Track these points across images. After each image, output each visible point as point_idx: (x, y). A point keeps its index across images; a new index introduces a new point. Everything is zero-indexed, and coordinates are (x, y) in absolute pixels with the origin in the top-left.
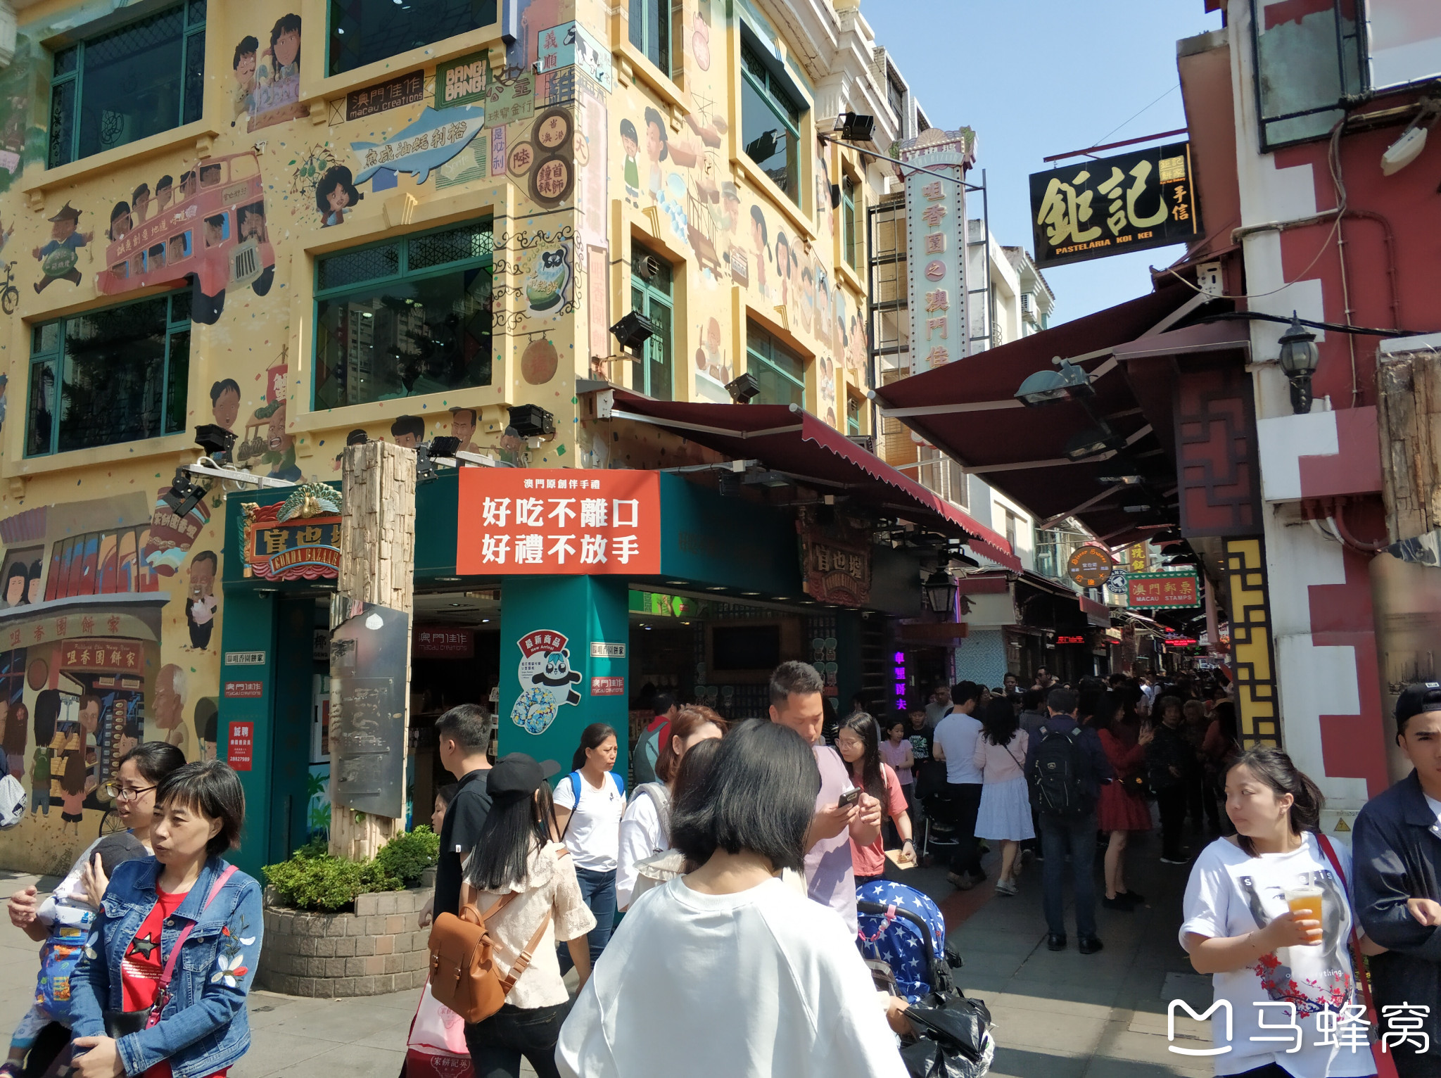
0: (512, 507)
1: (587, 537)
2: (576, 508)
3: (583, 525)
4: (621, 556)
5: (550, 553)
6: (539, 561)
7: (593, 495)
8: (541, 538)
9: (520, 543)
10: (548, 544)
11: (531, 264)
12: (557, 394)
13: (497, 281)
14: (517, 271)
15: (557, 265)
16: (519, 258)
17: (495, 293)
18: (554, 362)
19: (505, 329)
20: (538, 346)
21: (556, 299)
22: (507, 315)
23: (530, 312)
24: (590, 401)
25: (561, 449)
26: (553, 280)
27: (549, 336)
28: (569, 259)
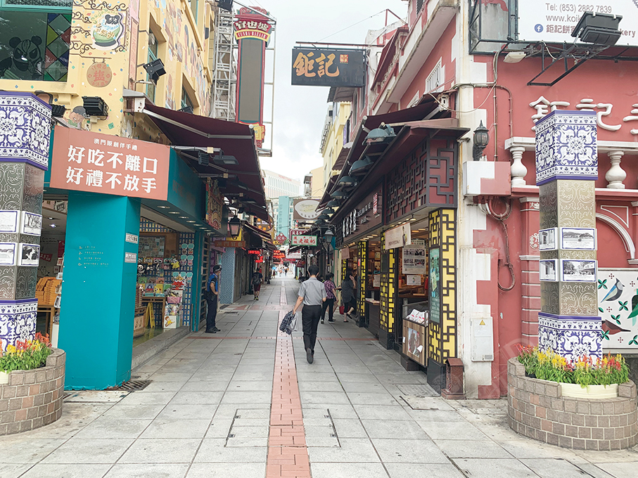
0: (86, 153)
1: (128, 175)
2: (123, 159)
3: (126, 169)
4: (147, 188)
5: (107, 182)
6: (100, 185)
7: (134, 153)
8: (102, 173)
9: (90, 174)
10: (106, 177)
11: (97, 19)
12: (110, 94)
13: (75, 24)
14: (87, 21)
15: (115, 24)
16: (89, 14)
17: (73, 29)
18: (110, 76)
19: (78, 52)
20: (99, 65)
21: (114, 42)
22: (80, 44)
23: (94, 46)
24: (129, 101)
25: (111, 126)
26: (112, 31)
27: (107, 61)
28: (123, 21)
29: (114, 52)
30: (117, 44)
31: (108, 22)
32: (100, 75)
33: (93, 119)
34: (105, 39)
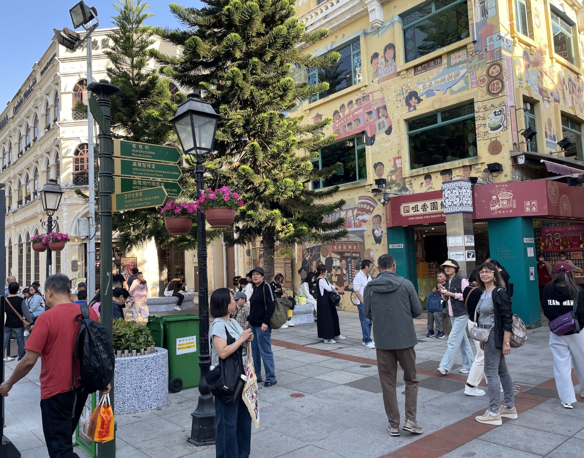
11: (489, 116)
12: (503, 158)
13: (477, 123)
14: (484, 118)
15: (500, 115)
16: (484, 114)
17: (477, 127)
18: (501, 147)
19: (481, 138)
20: (494, 142)
21: (500, 126)
22: (481, 134)
23: (490, 132)
24: (514, 159)
25: (506, 176)
26: (498, 120)
27: (498, 139)
28: (504, 112)
29: (501, 132)
30: (502, 127)
31: (496, 115)
32: (495, 148)
33: (495, 174)
34: (495, 126)
